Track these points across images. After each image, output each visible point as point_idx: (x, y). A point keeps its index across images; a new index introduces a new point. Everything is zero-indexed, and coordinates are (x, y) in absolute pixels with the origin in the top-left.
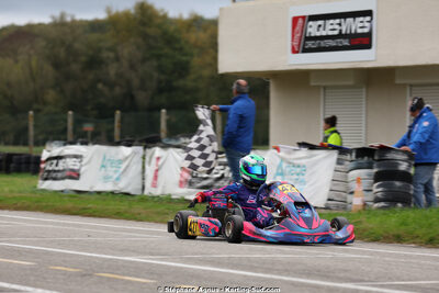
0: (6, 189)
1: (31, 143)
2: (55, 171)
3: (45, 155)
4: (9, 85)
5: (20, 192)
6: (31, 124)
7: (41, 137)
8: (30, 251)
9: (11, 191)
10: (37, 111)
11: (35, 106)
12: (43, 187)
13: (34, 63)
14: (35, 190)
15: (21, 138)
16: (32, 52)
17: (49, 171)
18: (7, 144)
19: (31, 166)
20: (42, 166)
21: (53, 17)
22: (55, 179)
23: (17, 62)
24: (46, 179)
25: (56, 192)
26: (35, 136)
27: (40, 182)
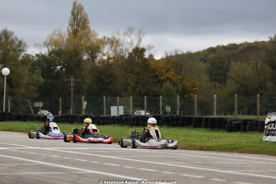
0: (244, 141)
1: (258, 113)
2: (273, 130)
3: (267, 120)
4: (244, 78)
5: (252, 143)
6: (258, 101)
7: (264, 110)
8: (260, 178)
9: (247, 142)
10: (261, 94)
11: (260, 91)
12: (266, 140)
13: (259, 65)
14: (261, 141)
15: (252, 110)
16: (257, 58)
17: (270, 130)
18: (243, 114)
19: (259, 127)
20: (266, 127)
21: (270, 38)
22: (273, 135)
23: (249, 64)
24: (268, 135)
25: (274, 142)
26: (261, 109)
27: (264, 137)
